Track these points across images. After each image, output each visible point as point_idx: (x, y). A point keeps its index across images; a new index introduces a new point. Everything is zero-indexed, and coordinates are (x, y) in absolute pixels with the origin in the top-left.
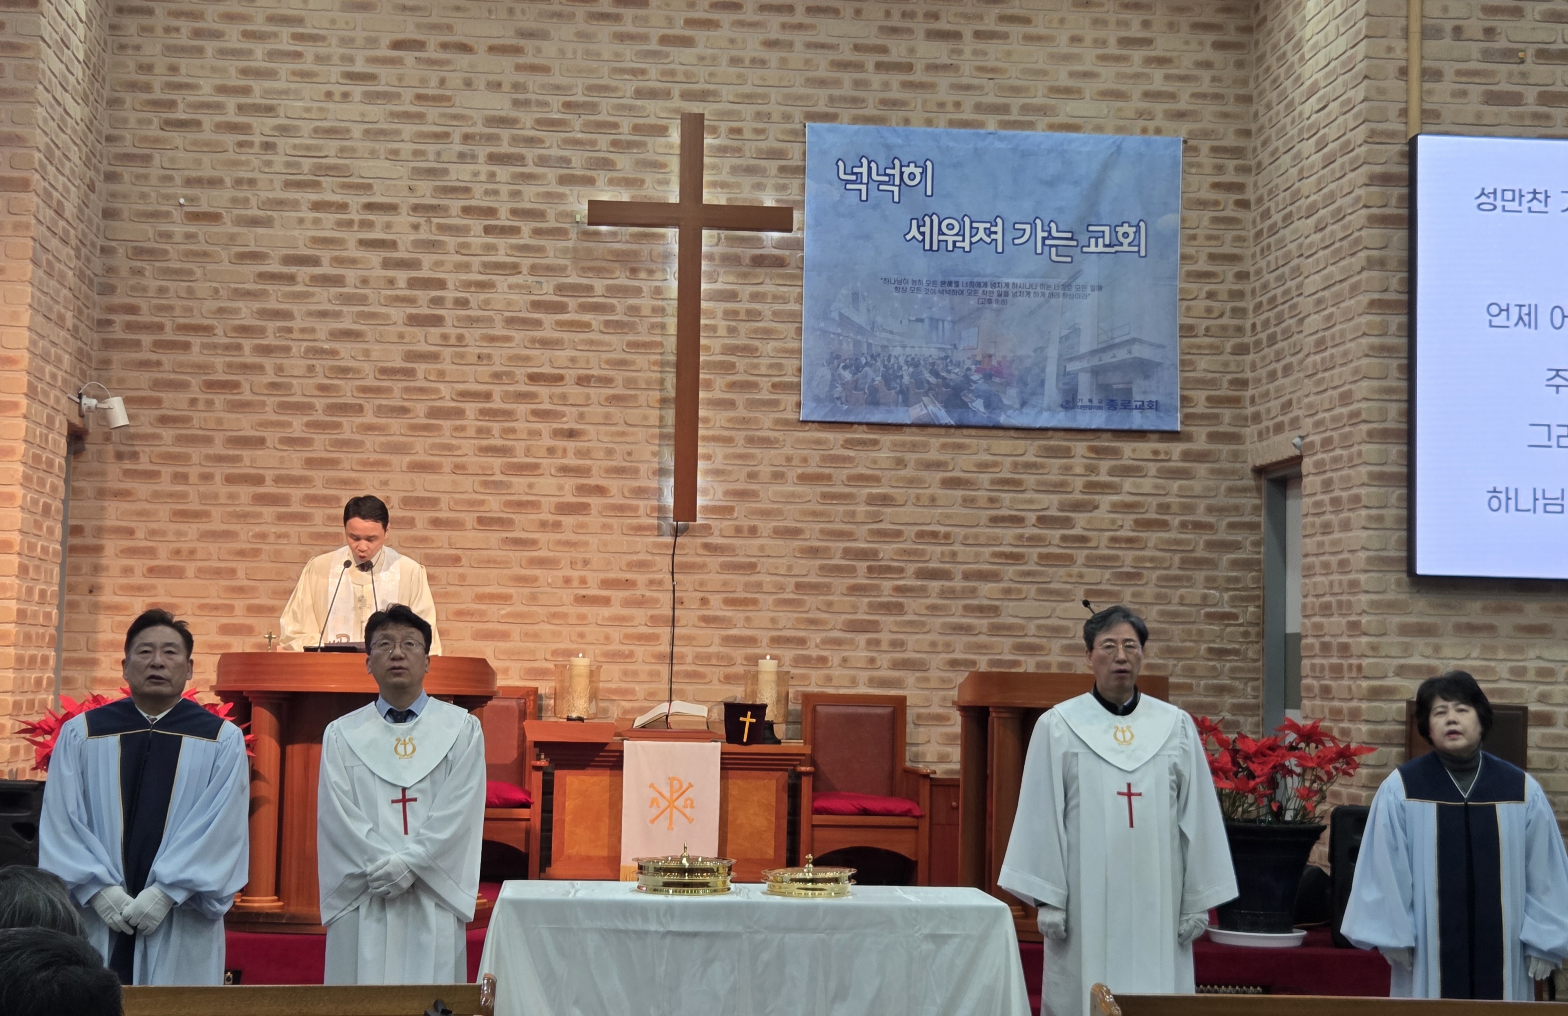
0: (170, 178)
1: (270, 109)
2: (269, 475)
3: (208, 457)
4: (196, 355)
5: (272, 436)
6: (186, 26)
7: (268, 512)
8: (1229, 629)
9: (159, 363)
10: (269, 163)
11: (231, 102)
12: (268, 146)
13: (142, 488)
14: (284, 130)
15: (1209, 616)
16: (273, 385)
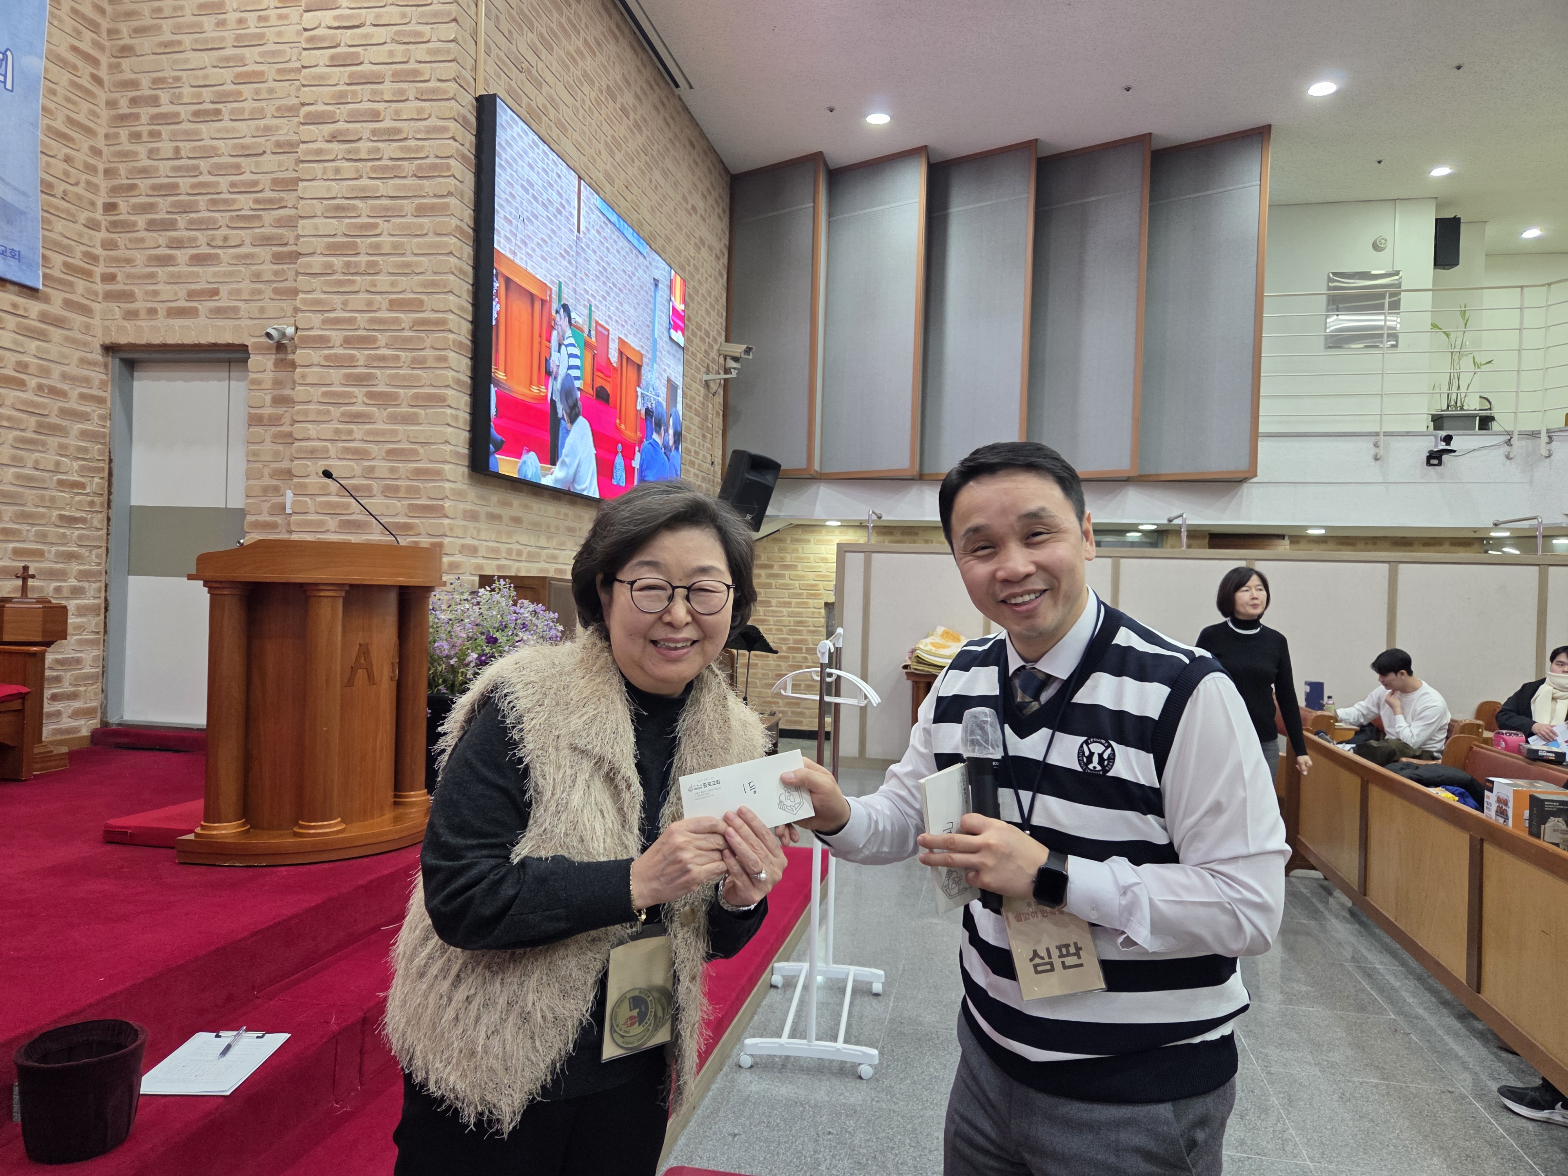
8: (78, 498)
15: (60, 483)
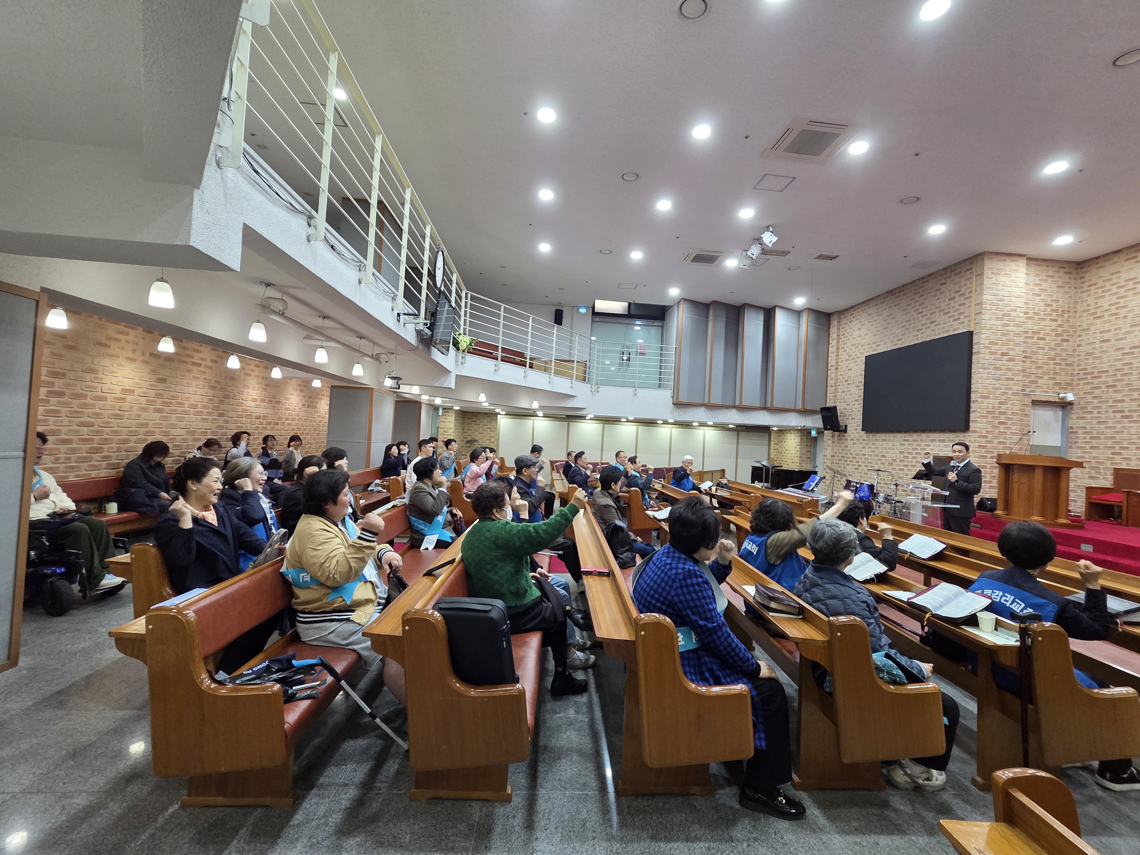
0: (1095, 333)
1: (1125, 306)
2: (1126, 410)
3: (1107, 406)
4: (1103, 379)
5: (1127, 399)
6: (1100, 291)
7: (1126, 420)
9: (1093, 382)
10: (1125, 322)
11: (1113, 308)
12: (1125, 317)
13: (1088, 416)
14: (1130, 311)
16: (1127, 384)
